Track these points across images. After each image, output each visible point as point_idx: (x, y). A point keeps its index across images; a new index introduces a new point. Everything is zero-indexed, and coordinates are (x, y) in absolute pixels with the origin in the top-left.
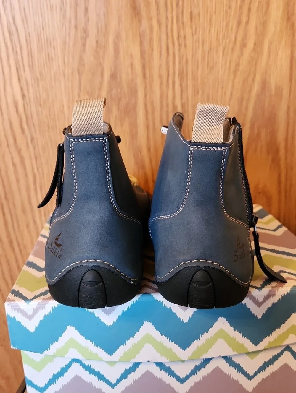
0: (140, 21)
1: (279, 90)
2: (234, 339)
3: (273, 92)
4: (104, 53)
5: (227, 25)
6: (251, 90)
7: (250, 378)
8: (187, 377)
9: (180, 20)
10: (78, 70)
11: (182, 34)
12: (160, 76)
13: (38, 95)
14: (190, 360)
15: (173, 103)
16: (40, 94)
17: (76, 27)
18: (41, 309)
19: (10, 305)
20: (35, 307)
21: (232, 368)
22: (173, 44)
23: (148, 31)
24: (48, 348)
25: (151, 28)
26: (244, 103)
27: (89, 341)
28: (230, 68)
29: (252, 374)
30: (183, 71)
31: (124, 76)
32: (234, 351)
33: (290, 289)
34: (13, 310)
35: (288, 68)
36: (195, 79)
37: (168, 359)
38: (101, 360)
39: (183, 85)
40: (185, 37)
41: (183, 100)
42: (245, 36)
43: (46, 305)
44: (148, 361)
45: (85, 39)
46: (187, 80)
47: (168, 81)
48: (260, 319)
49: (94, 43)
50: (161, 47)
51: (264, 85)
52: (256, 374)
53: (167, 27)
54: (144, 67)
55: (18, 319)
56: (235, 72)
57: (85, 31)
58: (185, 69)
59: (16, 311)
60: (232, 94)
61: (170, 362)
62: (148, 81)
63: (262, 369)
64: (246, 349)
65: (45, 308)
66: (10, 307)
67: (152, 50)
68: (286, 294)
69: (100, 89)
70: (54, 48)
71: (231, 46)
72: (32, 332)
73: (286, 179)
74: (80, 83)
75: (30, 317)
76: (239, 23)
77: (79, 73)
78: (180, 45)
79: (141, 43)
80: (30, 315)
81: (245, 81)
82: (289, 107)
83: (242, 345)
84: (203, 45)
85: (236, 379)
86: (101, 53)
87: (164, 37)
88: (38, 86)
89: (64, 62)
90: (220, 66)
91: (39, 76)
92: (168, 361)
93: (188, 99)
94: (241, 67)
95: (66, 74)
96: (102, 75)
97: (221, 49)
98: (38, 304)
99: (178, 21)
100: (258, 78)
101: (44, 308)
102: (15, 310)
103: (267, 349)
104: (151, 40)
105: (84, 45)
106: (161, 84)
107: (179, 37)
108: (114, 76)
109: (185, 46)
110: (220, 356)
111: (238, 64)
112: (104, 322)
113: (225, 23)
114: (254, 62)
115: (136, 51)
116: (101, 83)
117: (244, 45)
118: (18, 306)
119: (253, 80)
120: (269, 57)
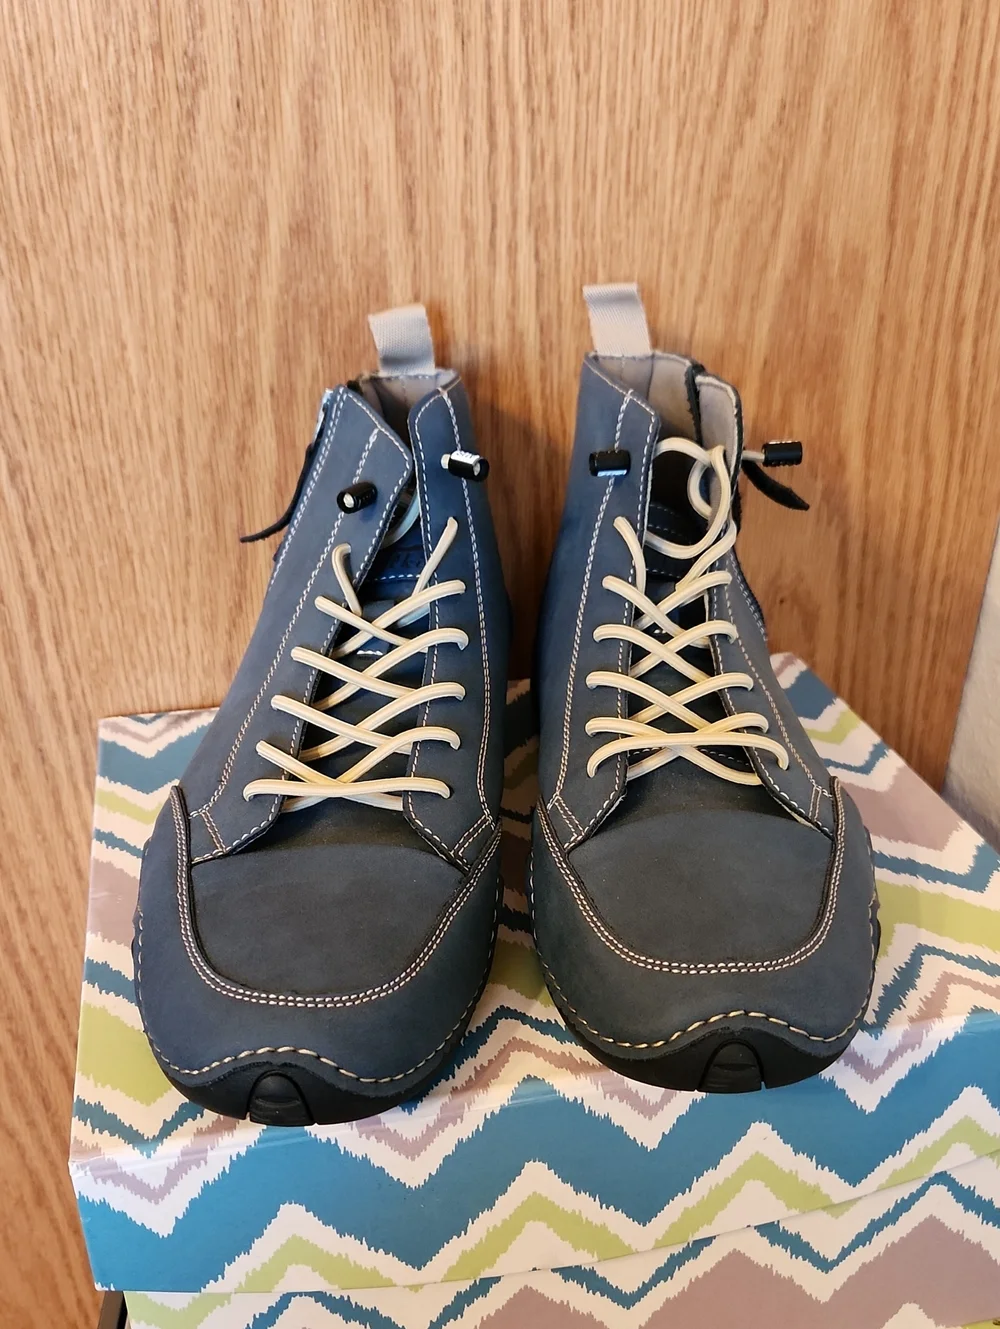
0: (392, 21)
1: (854, 261)
2: (792, 1177)
3: (835, 271)
4: (266, 143)
5: (695, 37)
6: (764, 268)
7: (825, 1265)
8: (645, 1289)
9: (536, 16)
10: (173, 209)
11: (540, 68)
12: (467, 225)
13: (26, 308)
14: (659, 1246)
15: (512, 318)
16: (33, 305)
17: (157, 49)
18: (194, 1167)
19: (88, 1168)
20: (173, 1162)
21: (778, 1248)
22: (512, 108)
23: (420, 62)
24: (217, 1273)
25: (433, 49)
26: (744, 312)
27: (349, 1240)
28: (699, 190)
29: (832, 1256)
30: (544, 206)
31: (338, 228)
32: (789, 1207)
33: (963, 1024)
34: (99, 1180)
35: (886, 187)
36: (582, 232)
37: (595, 1255)
38: (390, 1284)
39: (544, 255)
40: (550, 81)
41: (544, 310)
42: (754, 71)
43: (210, 1154)
44: (535, 1269)
45: (192, 90)
46: (558, 239)
47: (492, 243)
48: (871, 1113)
49: (226, 110)
50: (468, 121)
51: (809, 246)
52: (845, 1253)
53: (488, 45)
54: (409, 193)
55: (116, 1205)
56: (717, 202)
57: (192, 63)
58: (550, 201)
59: (110, 1182)
60: (704, 279)
61: (599, 1261)
62: (422, 243)
63: (863, 1239)
64: (828, 1196)
65: (206, 1163)
66: (89, 1173)
67: (438, 134)
68: (950, 1039)
69: (254, 278)
70: (78, 130)
71: (705, 112)
72: (166, 1236)
73: (864, 553)
74: (181, 258)
75: (154, 1195)
76: (733, 29)
77: (175, 220)
78: (533, 113)
79: (399, 104)
80: (157, 1187)
81: (747, 234)
82: (881, 319)
83: (816, 1189)
84: (612, 111)
85: (785, 1274)
86: (256, 148)
87: (478, 83)
88: (24, 273)
89: (120, 183)
90: (669, 184)
91: (26, 242)
92: (596, 1259)
93: (560, 304)
94: (737, 189)
95: (129, 225)
96: (262, 229)
97: (671, 123)
98: (184, 1154)
99: (525, 22)
100: (790, 224)
101: (202, 1162)
102: (104, 1182)
103: (884, 1189)
104: (433, 93)
105: (191, 115)
106: (469, 253)
107: (528, 85)
108: (301, 230)
109: (552, 114)
110: (749, 1226)
111: (725, 177)
112: (399, 1179)
113: (686, 30)
114: (778, 164)
115: (381, 136)
116: (258, 256)
117: (749, 109)
118: (114, 1165)
119: (775, 232)
120: (827, 148)
